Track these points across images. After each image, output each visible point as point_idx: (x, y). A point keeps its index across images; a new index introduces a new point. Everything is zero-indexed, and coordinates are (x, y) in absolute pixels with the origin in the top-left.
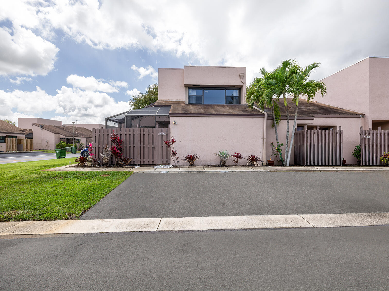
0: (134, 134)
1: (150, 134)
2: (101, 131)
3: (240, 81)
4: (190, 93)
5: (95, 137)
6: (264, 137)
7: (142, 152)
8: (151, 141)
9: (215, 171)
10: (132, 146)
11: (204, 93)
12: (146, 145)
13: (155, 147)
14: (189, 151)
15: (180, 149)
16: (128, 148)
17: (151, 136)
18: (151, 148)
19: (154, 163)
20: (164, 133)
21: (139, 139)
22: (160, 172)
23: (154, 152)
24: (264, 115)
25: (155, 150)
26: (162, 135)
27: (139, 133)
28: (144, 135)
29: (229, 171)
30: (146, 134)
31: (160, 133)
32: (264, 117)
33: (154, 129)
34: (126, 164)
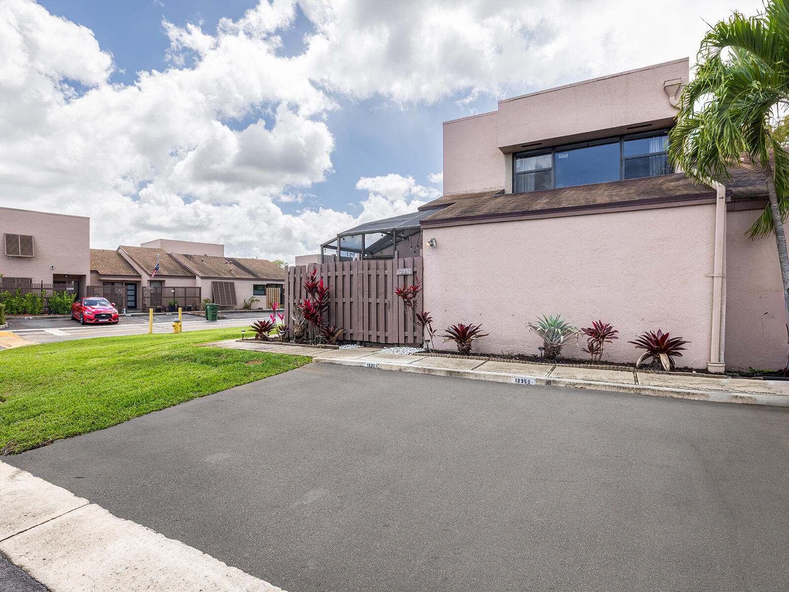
0: (351, 276)
1: (380, 274)
2: (298, 271)
3: (669, 103)
4: (517, 167)
5: (289, 282)
6: (713, 273)
7: (366, 314)
8: (382, 290)
9: (494, 376)
10: (347, 300)
11: (556, 160)
12: (373, 299)
13: (391, 303)
14: (467, 314)
15: (446, 309)
16: (340, 305)
17: (382, 277)
18: (382, 307)
19: (389, 342)
20: (409, 271)
21: (360, 285)
22: (362, 363)
23: (388, 313)
24: (713, 194)
25: (391, 309)
26: (405, 276)
27: (360, 272)
28: (369, 275)
29: (537, 380)
30: (373, 273)
31: (401, 271)
32: (716, 203)
33: (389, 262)
34: (330, 339)
